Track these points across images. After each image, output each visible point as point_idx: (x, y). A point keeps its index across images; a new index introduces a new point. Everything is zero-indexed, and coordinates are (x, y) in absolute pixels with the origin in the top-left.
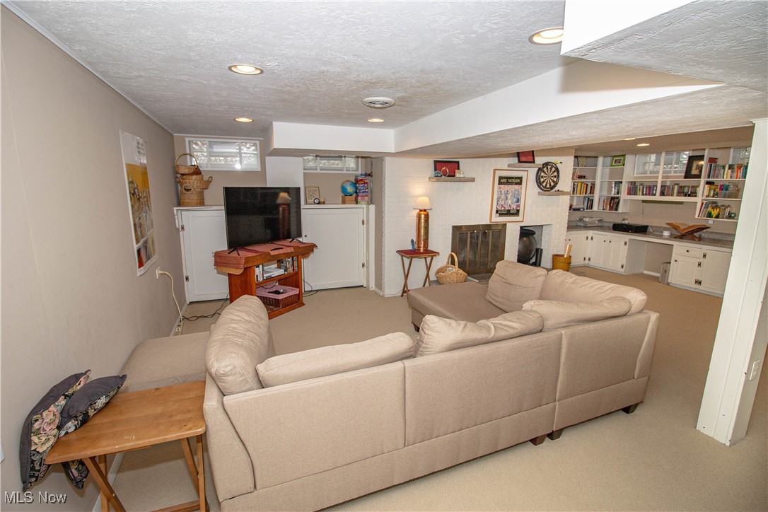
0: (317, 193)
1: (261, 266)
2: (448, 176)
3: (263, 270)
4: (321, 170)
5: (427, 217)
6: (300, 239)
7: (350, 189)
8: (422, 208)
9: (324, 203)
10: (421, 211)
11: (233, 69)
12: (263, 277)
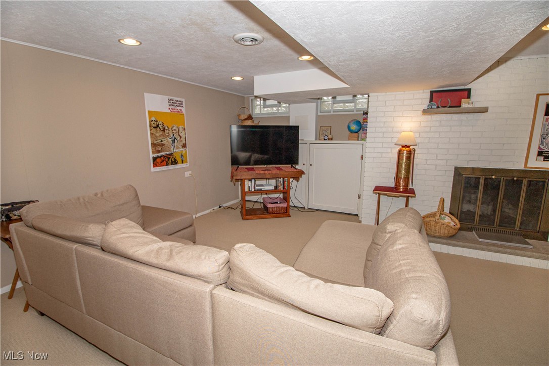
0: (329, 132)
1: (253, 180)
2: (450, 107)
3: (255, 184)
4: (334, 112)
5: (410, 153)
6: (297, 167)
7: (354, 127)
8: (404, 144)
9: (332, 139)
10: (403, 147)
11: (121, 41)
12: (255, 189)
